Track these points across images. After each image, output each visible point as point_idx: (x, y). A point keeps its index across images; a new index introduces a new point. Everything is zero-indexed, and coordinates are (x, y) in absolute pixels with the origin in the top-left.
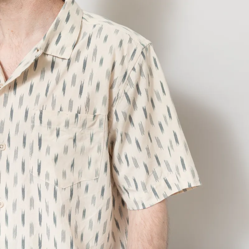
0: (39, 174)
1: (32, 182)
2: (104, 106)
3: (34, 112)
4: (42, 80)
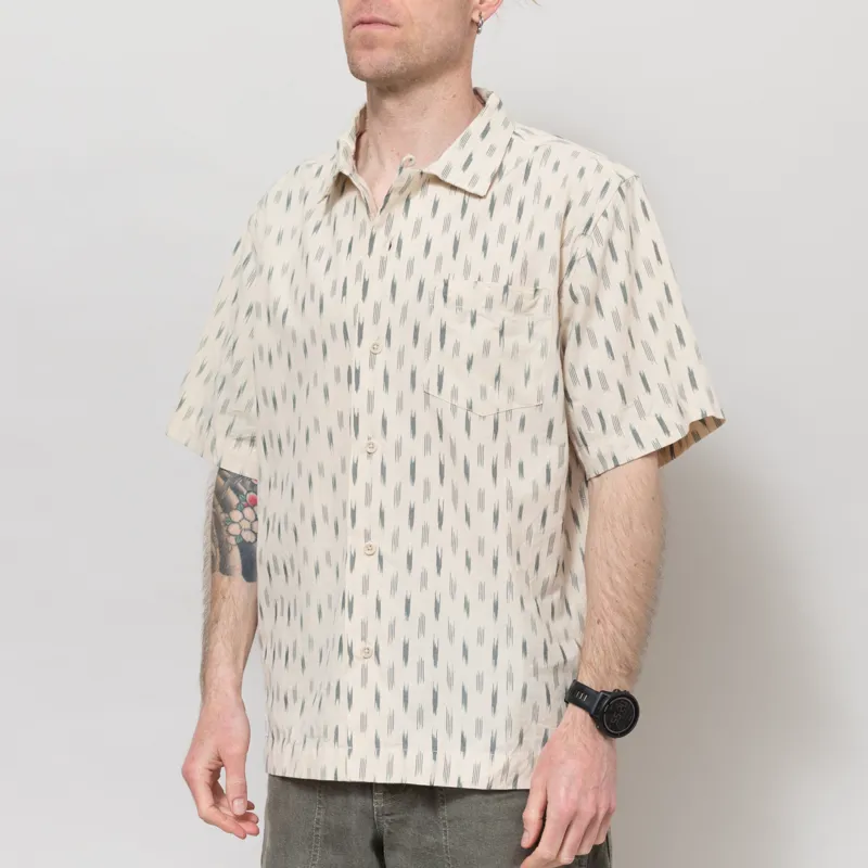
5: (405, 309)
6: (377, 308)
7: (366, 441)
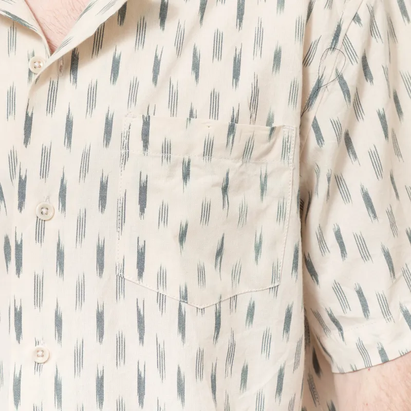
0: (140, 274)
1: (122, 296)
2: (291, 106)
3: (128, 122)
4: (141, 47)
5: (86, 157)
6: (46, 155)
7: (33, 348)
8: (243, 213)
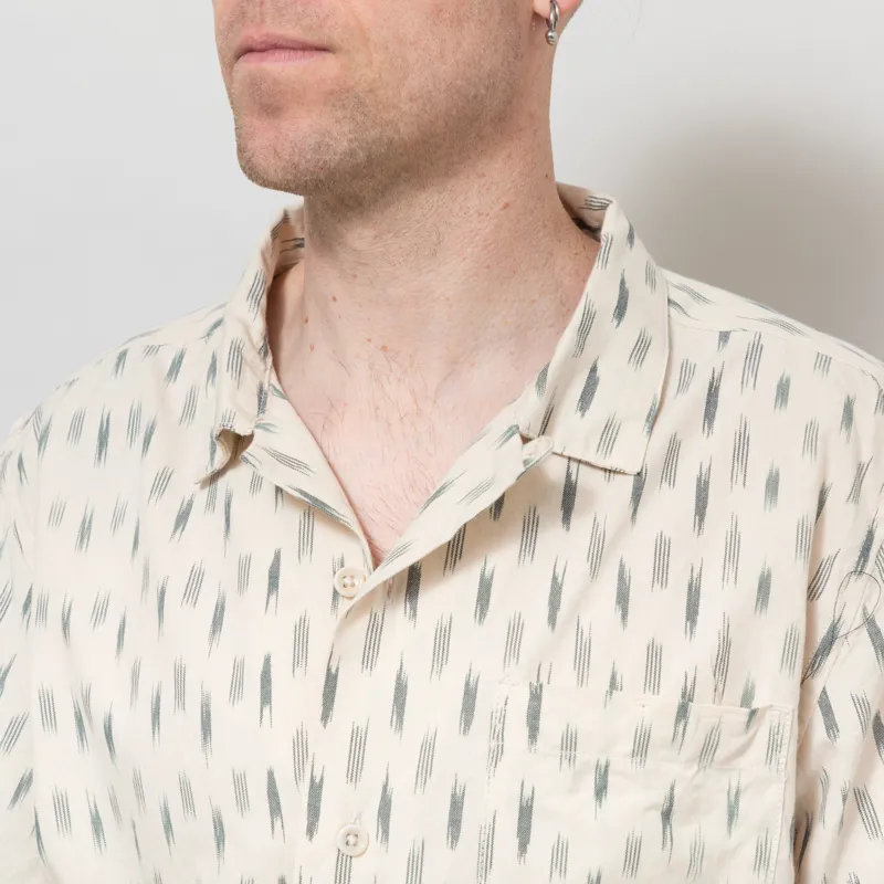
3: (505, 692)
4: (528, 558)
5: (428, 750)
6: (358, 741)
8: (697, 855)
